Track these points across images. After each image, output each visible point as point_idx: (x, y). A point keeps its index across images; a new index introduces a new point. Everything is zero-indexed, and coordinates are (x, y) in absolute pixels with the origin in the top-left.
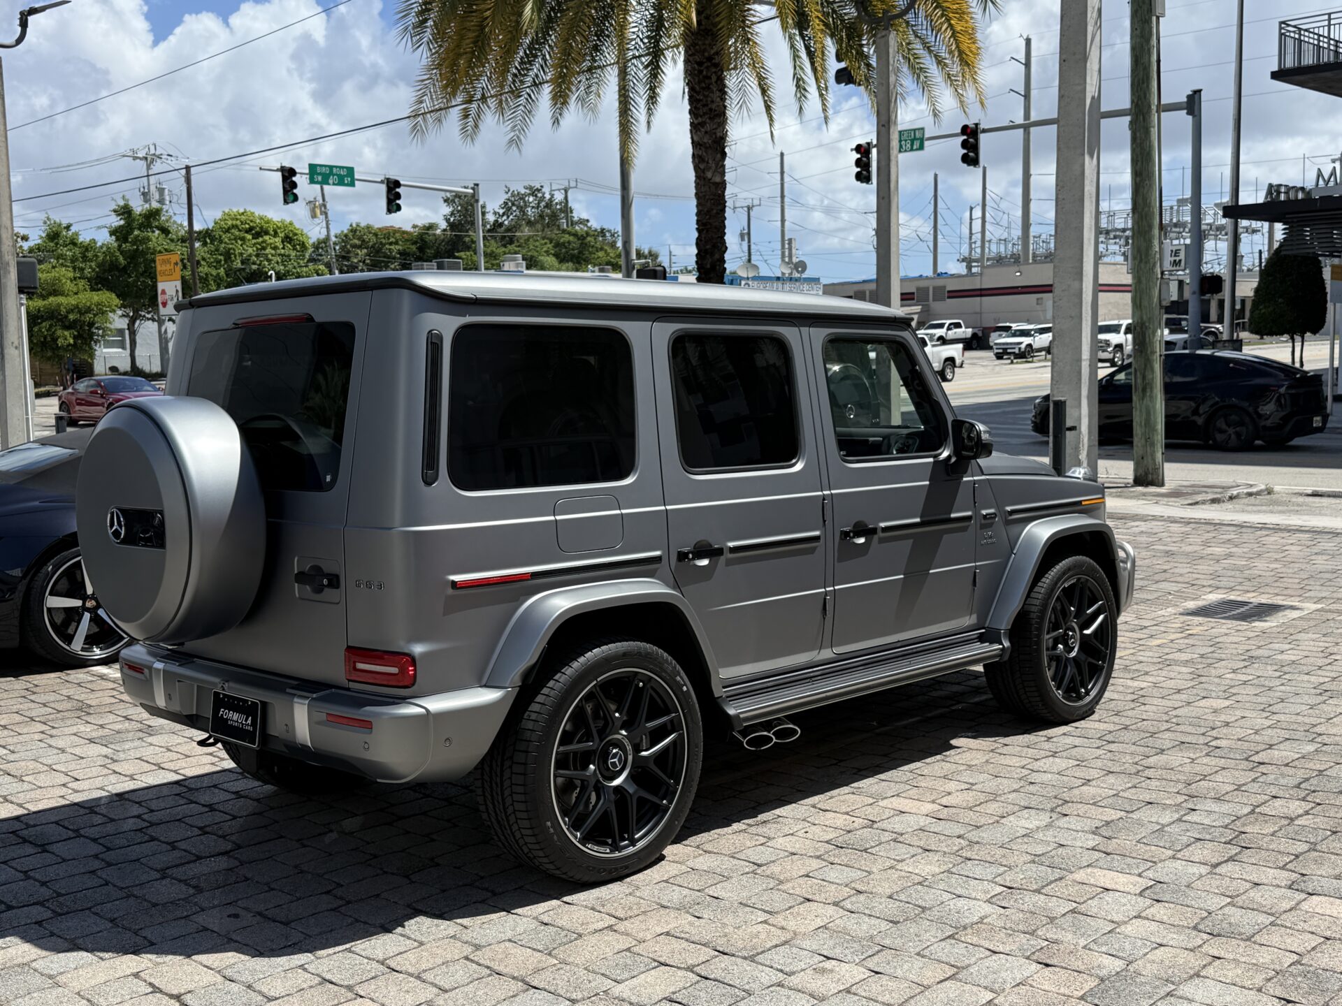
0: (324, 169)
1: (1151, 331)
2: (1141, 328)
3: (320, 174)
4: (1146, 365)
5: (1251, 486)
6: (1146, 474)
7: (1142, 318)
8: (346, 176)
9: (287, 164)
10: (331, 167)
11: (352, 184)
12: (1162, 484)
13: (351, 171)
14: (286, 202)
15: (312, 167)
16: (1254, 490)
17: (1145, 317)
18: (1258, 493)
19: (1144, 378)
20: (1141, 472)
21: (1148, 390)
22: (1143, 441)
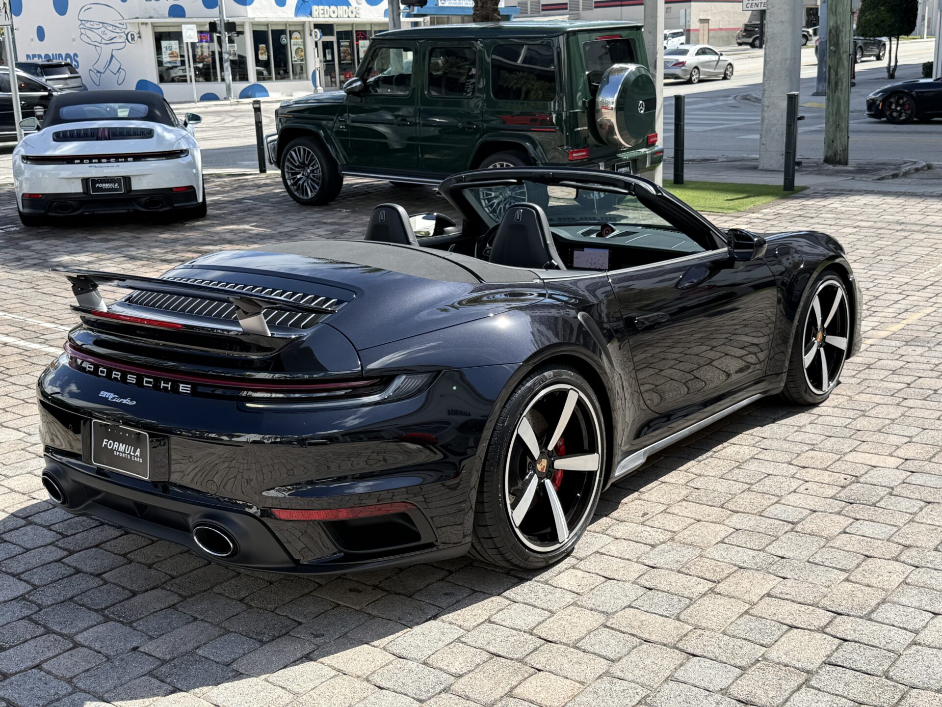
1: (843, 34)
2: (836, 31)
4: (838, 63)
5: (915, 163)
6: (835, 155)
7: (836, 23)
12: (846, 164)
16: (920, 166)
17: (839, 22)
18: (922, 169)
19: (837, 74)
20: (831, 153)
21: (840, 84)
22: (834, 128)
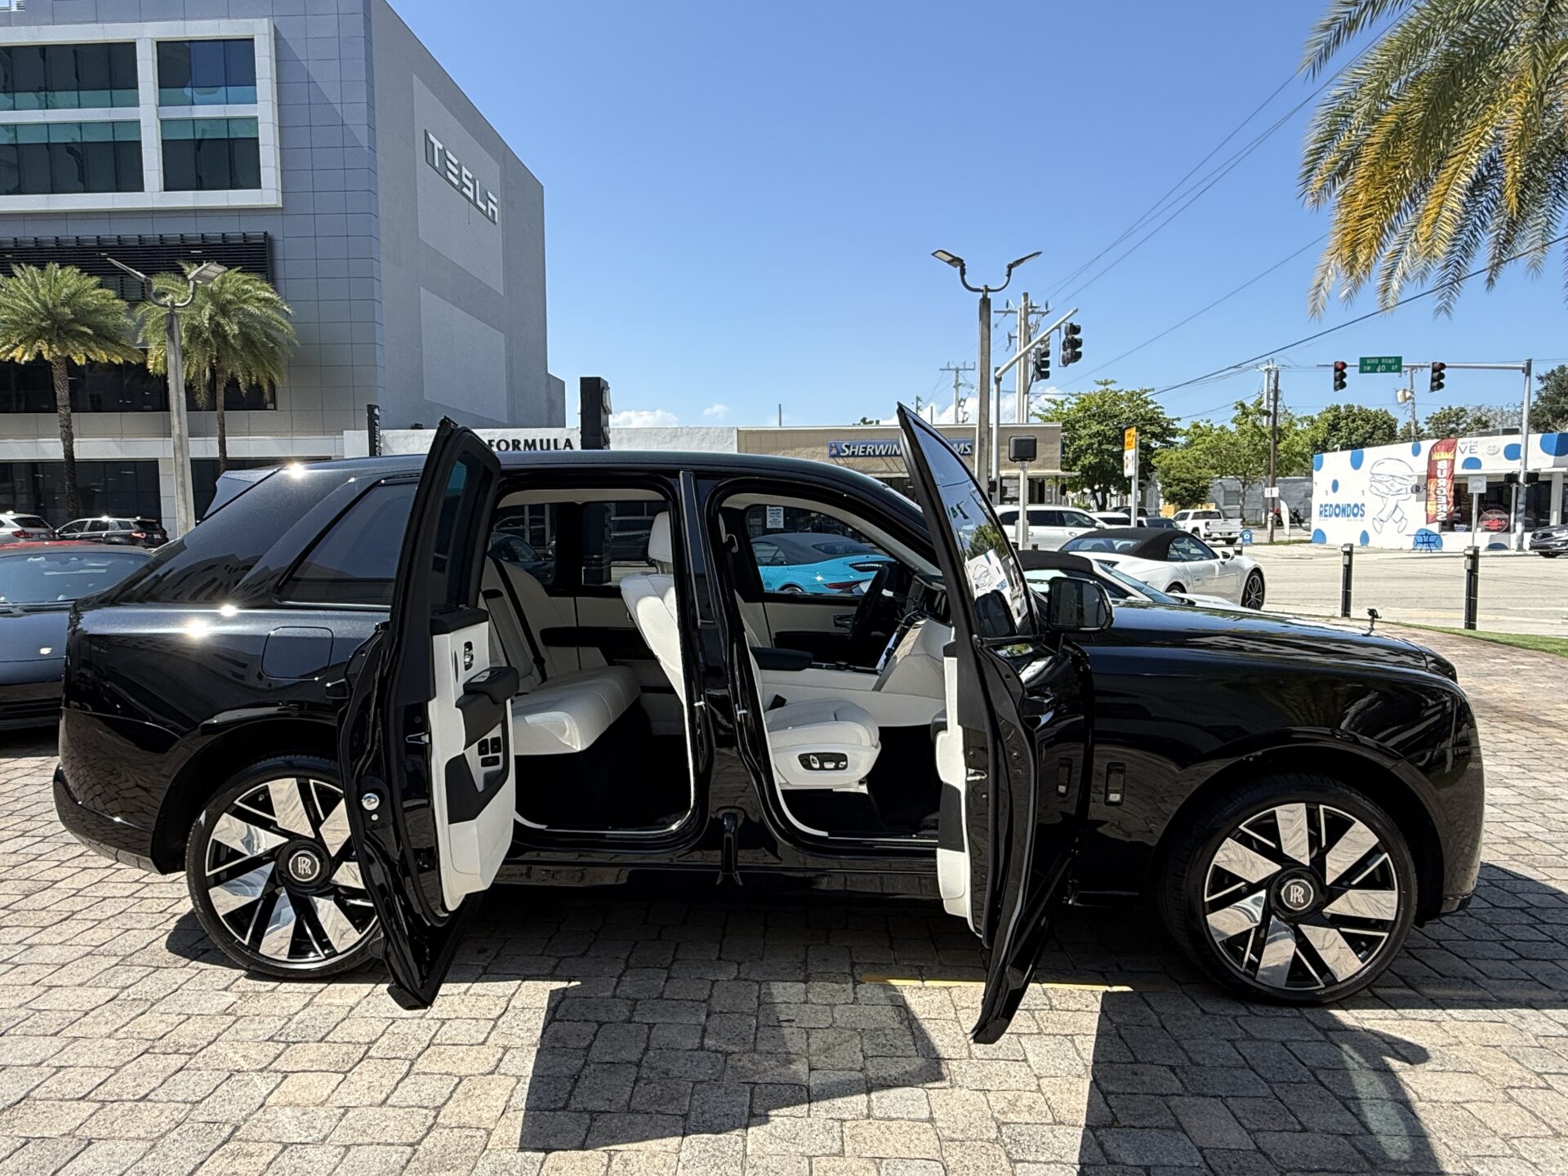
0: (1373, 361)
3: (1369, 365)
8: (1393, 365)
9: (1341, 360)
10: (1380, 359)
11: (1399, 370)
13: (1398, 360)
14: (1336, 389)
15: (1363, 361)
